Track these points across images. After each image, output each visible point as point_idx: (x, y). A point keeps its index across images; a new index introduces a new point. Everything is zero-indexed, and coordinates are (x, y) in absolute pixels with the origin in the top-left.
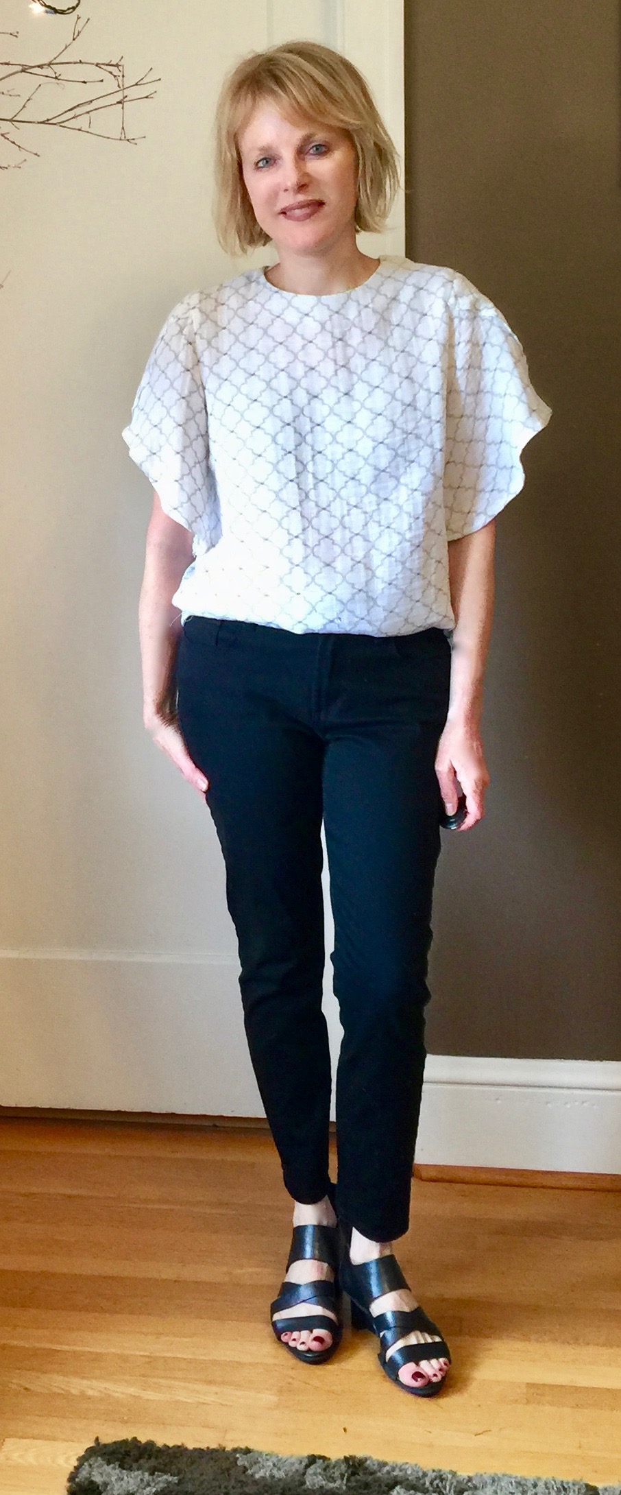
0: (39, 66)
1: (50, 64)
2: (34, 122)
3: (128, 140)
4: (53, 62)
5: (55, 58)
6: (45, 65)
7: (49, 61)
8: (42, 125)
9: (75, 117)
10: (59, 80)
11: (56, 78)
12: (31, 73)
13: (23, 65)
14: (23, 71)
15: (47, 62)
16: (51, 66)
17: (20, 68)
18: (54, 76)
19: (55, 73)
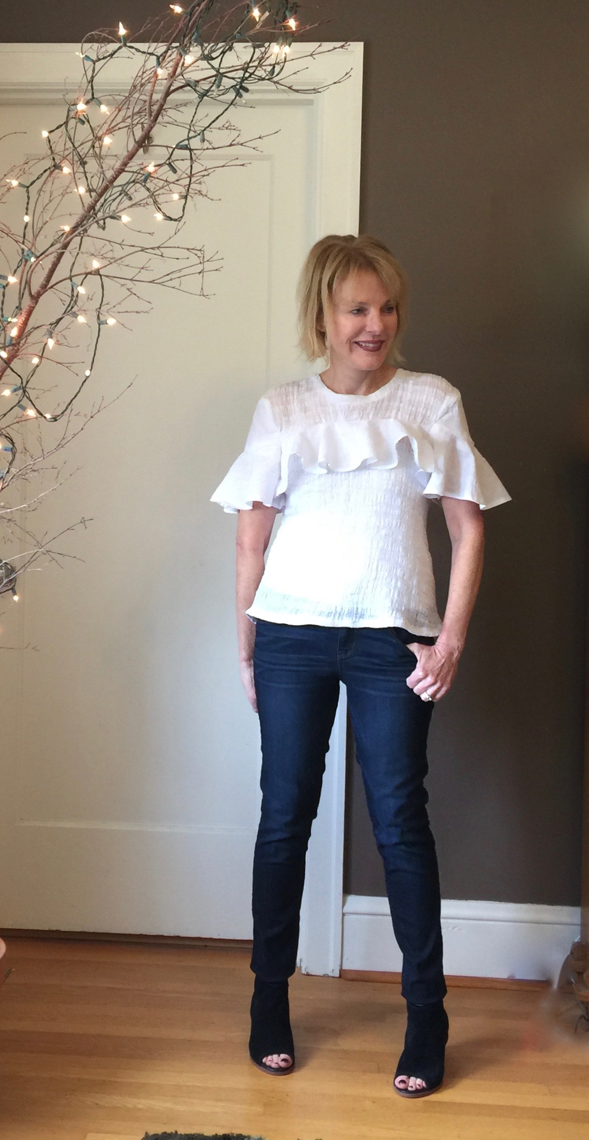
0: (152, 248)
1: (158, 248)
2: (145, 282)
3: (204, 296)
4: (162, 246)
5: (162, 244)
6: (156, 248)
7: (159, 245)
8: (150, 284)
9: (171, 280)
10: (163, 257)
11: (162, 256)
12: (146, 252)
13: (142, 247)
14: (142, 251)
15: (157, 246)
16: (160, 249)
17: (140, 249)
18: (161, 254)
19: (162, 253)
